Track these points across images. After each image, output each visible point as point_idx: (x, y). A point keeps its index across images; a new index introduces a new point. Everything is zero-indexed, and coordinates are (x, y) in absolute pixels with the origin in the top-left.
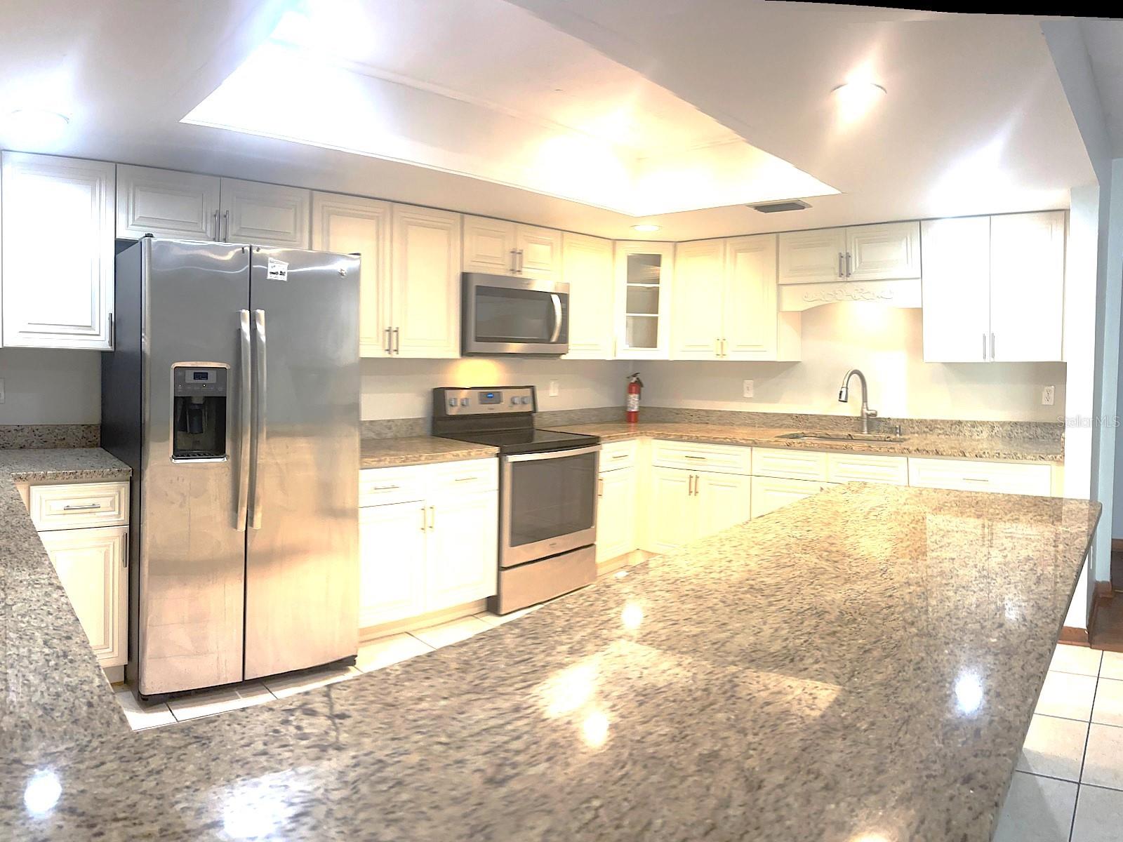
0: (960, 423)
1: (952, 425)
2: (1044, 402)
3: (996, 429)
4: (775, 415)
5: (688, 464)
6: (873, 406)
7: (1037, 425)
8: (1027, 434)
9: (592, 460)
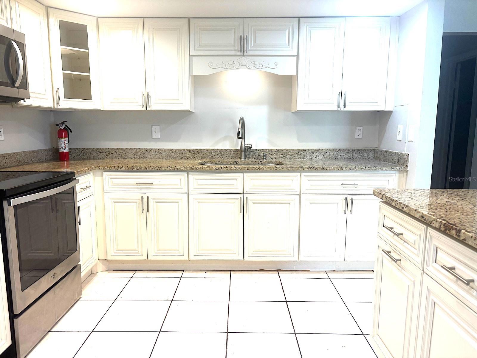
0: (304, 150)
1: (299, 152)
2: (357, 136)
3: (328, 154)
4: (177, 150)
5: (138, 189)
6: (248, 141)
7: (353, 151)
8: (347, 156)
9: (72, 192)
